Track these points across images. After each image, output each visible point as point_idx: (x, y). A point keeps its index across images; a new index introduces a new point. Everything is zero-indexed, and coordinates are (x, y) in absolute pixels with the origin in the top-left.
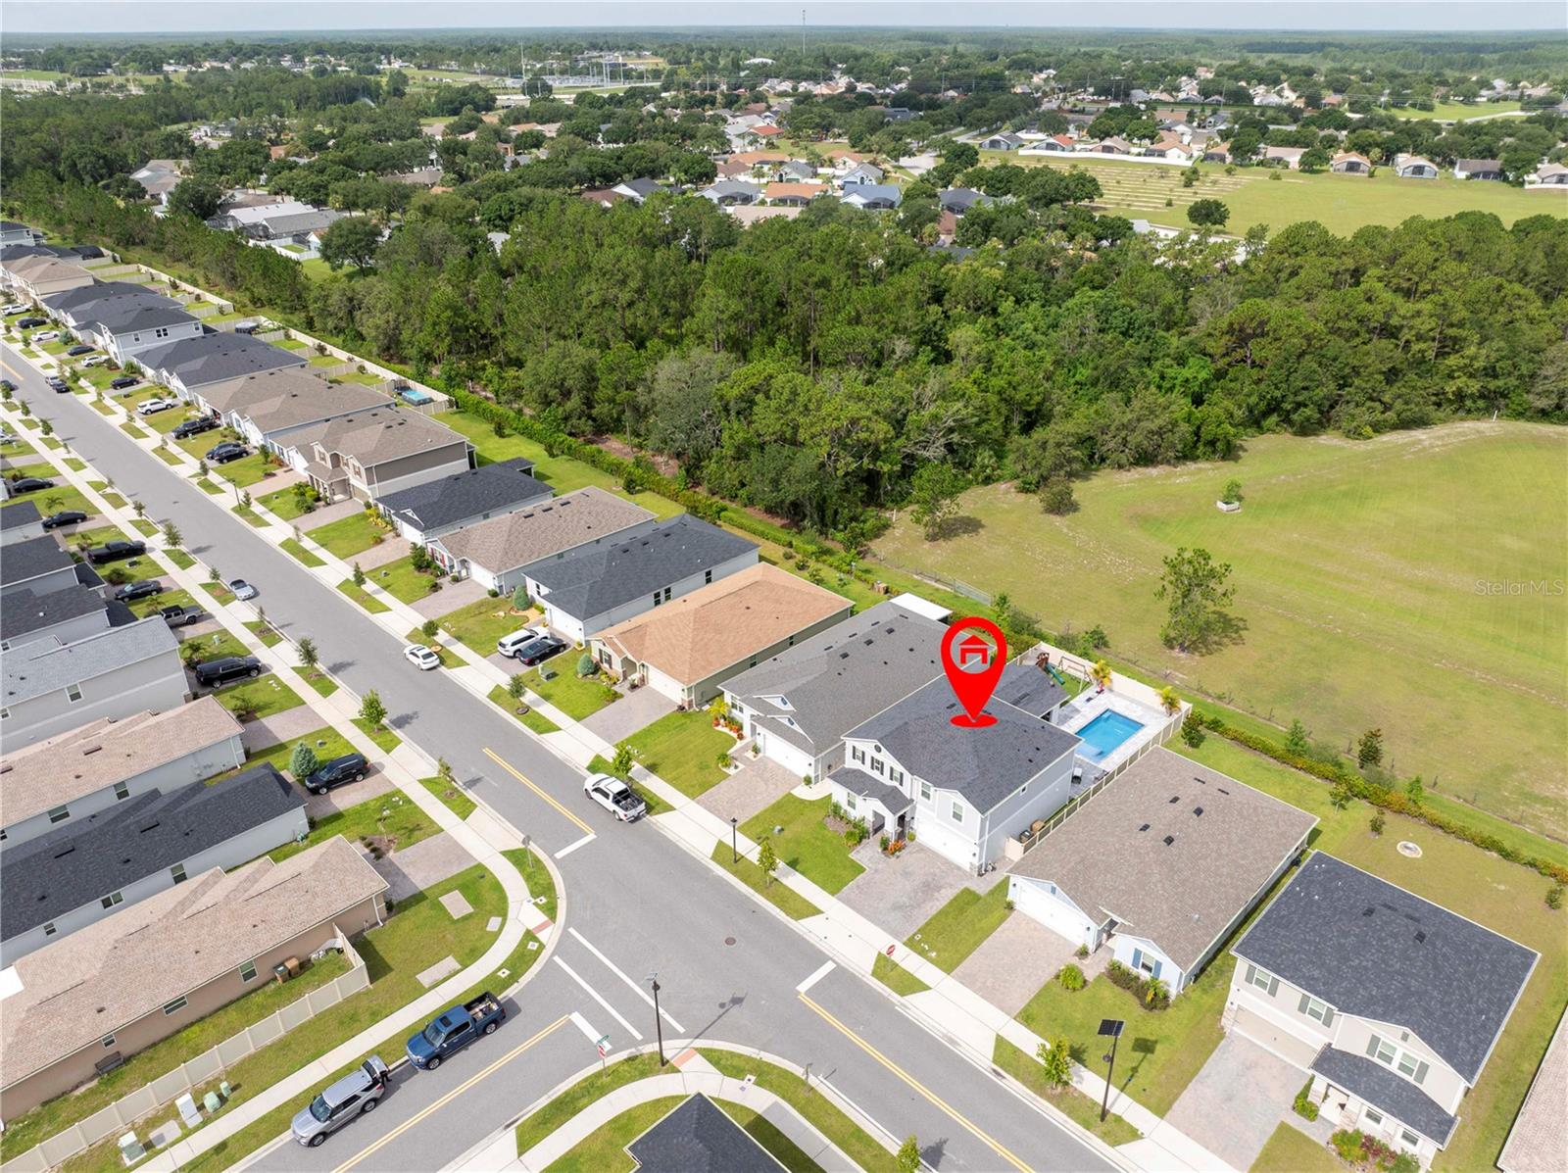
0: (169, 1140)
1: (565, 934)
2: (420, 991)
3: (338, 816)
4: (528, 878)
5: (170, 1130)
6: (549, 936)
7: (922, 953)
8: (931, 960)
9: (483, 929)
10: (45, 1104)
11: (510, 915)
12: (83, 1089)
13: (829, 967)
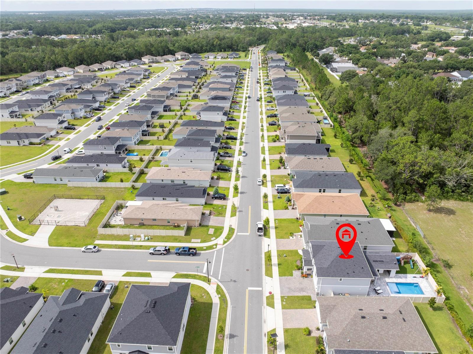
0: (138, 240)
1: (222, 249)
2: (190, 242)
3: (211, 204)
4: (228, 234)
5: (139, 239)
6: (219, 247)
7: (282, 301)
8: (282, 304)
9: (210, 239)
10: (131, 225)
11: (217, 239)
12: (136, 226)
13: (260, 289)
